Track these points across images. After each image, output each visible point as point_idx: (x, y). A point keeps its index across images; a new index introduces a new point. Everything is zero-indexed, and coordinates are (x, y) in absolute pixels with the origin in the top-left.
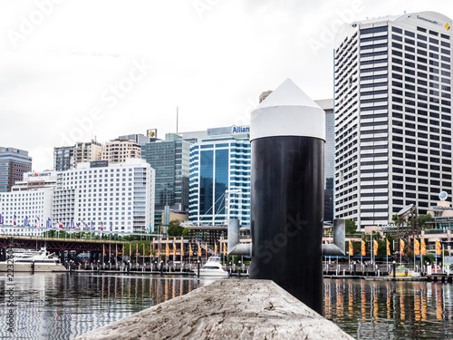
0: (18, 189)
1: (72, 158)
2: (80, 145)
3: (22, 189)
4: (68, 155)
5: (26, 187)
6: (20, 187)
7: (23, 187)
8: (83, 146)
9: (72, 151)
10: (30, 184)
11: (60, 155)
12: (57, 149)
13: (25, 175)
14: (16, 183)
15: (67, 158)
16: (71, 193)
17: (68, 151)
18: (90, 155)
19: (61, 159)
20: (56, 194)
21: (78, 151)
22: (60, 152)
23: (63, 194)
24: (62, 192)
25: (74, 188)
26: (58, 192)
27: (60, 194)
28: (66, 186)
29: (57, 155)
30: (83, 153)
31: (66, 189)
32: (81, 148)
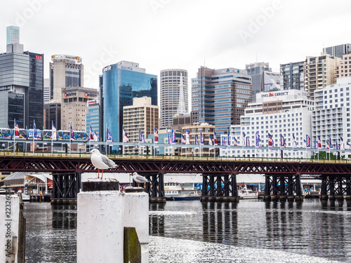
0: (251, 112)
1: (302, 74)
2: (313, 59)
3: (256, 111)
4: (297, 72)
5: (261, 108)
6: (254, 109)
7: (257, 108)
8: (317, 60)
9: (300, 67)
10: (265, 105)
11: (288, 72)
12: (283, 66)
13: (258, 96)
14: (249, 105)
15: (296, 75)
16: (337, 112)
17: (298, 67)
18: (325, 69)
19: (289, 77)
20: (317, 114)
21: (311, 66)
22: (287, 69)
23: (326, 113)
24: (323, 111)
25: (339, 106)
26: (319, 112)
27: (321, 114)
28: (328, 105)
29: (284, 73)
30: (316, 68)
31: (328, 108)
32: (314, 62)
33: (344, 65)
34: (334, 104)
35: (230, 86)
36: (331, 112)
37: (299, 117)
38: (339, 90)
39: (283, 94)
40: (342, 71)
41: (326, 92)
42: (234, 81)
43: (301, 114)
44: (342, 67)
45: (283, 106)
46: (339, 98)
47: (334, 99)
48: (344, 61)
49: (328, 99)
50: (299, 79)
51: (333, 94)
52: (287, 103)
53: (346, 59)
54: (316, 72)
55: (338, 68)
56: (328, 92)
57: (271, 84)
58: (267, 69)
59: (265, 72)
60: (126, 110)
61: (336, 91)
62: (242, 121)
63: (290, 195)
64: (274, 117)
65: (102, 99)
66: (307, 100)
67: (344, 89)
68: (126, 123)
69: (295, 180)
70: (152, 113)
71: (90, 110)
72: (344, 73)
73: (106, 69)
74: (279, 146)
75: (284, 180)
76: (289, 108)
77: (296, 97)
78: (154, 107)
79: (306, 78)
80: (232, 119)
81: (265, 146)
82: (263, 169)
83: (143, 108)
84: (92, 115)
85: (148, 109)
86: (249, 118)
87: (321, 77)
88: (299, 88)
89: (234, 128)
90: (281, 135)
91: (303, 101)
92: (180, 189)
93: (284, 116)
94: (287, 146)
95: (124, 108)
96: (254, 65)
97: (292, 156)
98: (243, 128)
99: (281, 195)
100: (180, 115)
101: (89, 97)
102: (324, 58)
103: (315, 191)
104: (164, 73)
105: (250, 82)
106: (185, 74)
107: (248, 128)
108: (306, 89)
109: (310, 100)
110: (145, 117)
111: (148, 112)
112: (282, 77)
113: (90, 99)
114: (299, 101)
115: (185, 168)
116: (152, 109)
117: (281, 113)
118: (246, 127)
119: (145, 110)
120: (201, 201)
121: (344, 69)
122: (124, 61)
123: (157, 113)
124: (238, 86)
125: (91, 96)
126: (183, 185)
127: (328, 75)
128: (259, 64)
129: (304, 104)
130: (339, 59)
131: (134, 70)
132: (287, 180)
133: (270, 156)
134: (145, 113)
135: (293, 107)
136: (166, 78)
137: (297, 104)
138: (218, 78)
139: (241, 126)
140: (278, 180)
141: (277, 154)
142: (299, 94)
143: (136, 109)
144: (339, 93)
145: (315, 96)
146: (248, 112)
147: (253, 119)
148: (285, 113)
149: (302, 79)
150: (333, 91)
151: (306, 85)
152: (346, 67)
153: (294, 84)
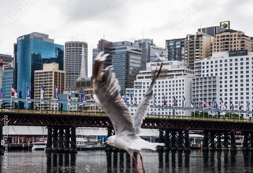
0: (142, 78)
1: (183, 48)
2: (192, 37)
3: (146, 77)
4: (179, 46)
5: (150, 75)
6: (144, 76)
7: (147, 75)
8: (195, 37)
9: (182, 43)
10: (153, 72)
11: (172, 46)
12: (168, 42)
13: (148, 65)
14: (140, 72)
15: (179, 49)
16: (212, 80)
17: (180, 43)
18: (202, 45)
19: (173, 50)
20: (196, 81)
21: (190, 42)
22: (171, 44)
23: (203, 80)
24: (201, 79)
25: (214, 75)
26: (198, 79)
27: (199, 81)
28: (205, 74)
29: (169, 47)
30: (195, 44)
31: (205, 76)
32: (193, 39)
33: (217, 42)
34: (210, 73)
35: (124, 56)
36: (208, 80)
37: (182, 83)
38: (214, 62)
39: (168, 64)
40: (215, 47)
41: (204, 63)
42: (128, 52)
43: (183, 80)
44: (215, 44)
45: (168, 74)
46: (214, 68)
47: (210, 69)
48: (217, 39)
49: (206, 69)
50: (181, 52)
51: (210, 65)
52: (171, 71)
53: (218, 37)
54: (195, 47)
55: (212, 45)
56: (205, 63)
57: (156, 57)
58: (152, 44)
59: (151, 46)
60: (37, 73)
61: (212, 62)
62: (135, 85)
63: (179, 147)
64: (161, 83)
65: (16, 64)
66: (188, 70)
67: (219, 62)
68: (37, 85)
69: (184, 135)
70: (59, 77)
71: (5, 73)
72: (216, 49)
73: (20, 39)
74: (172, 106)
75: (175, 134)
76: (173, 75)
77: (178, 67)
78: (61, 72)
79: (186, 51)
80: (126, 83)
81: (161, 105)
82: (153, 125)
83: (52, 72)
84: (7, 77)
85: (56, 73)
86: (141, 83)
87: (198, 51)
88: (180, 59)
89: (128, 91)
90: (174, 97)
91: (184, 70)
92: (86, 141)
93: (170, 82)
94: (178, 106)
95: (36, 72)
96: (141, 41)
97: (181, 115)
98: (136, 91)
99: (172, 147)
100: (82, 79)
101: (4, 62)
102: (201, 36)
103: (195, 143)
104: (68, 44)
105: (141, 53)
106: (86, 45)
107: (140, 91)
108: (186, 61)
109: (189, 70)
110: (53, 80)
111: (56, 76)
112: (167, 50)
113: (5, 64)
114: (181, 70)
115: (93, 123)
116: (59, 73)
117: (167, 79)
118: (138, 90)
119: (53, 74)
120: (106, 151)
121: (216, 46)
122: (36, 33)
123: (63, 77)
124: (131, 57)
125: (6, 61)
126: (89, 137)
127: (204, 50)
128: (146, 40)
129: (185, 73)
130: (212, 38)
131: (44, 40)
132: (178, 135)
133: (165, 114)
134: (53, 77)
135: (176, 75)
136: (70, 49)
137: (179, 73)
138: (115, 49)
139: (134, 89)
140: (170, 134)
141: (170, 113)
142: (181, 65)
143: (45, 73)
144: (214, 64)
145: (195, 66)
146: (139, 78)
147: (144, 83)
148: (170, 80)
149: (183, 52)
150: (210, 63)
151: (186, 58)
152: (218, 44)
153: (177, 56)
